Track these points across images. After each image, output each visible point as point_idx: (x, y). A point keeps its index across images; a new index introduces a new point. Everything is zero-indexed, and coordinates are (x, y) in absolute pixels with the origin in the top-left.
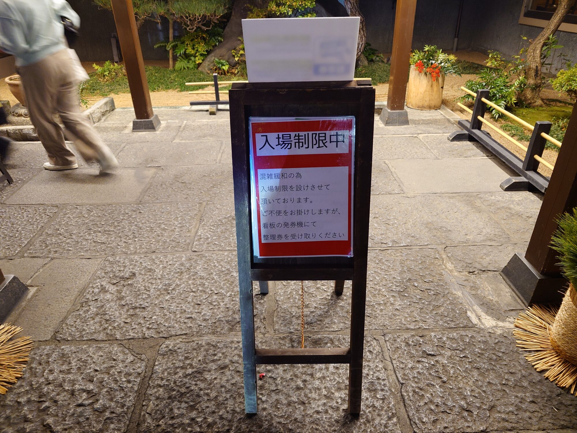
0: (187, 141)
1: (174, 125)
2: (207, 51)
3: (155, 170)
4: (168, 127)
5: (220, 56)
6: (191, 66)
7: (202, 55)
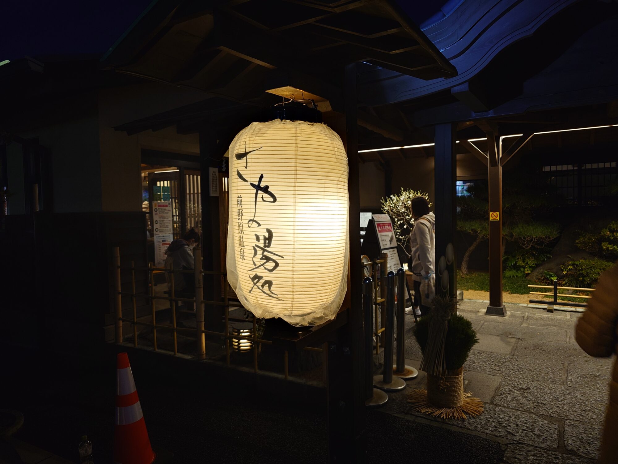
0: (534, 327)
1: (518, 315)
2: (536, 264)
3: (516, 340)
4: (513, 316)
5: (549, 269)
6: (520, 275)
7: (530, 267)
